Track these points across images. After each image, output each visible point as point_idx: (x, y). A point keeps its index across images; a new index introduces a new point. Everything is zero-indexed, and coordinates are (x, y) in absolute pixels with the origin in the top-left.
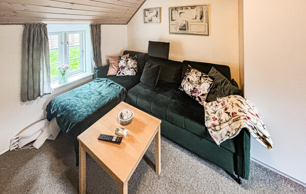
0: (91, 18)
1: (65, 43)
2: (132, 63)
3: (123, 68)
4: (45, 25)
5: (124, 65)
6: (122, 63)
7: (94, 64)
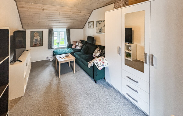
0: (66, 26)
1: (59, 35)
2: (80, 44)
3: (77, 46)
4: (53, 29)
5: (77, 45)
6: (77, 44)
7: (67, 43)
